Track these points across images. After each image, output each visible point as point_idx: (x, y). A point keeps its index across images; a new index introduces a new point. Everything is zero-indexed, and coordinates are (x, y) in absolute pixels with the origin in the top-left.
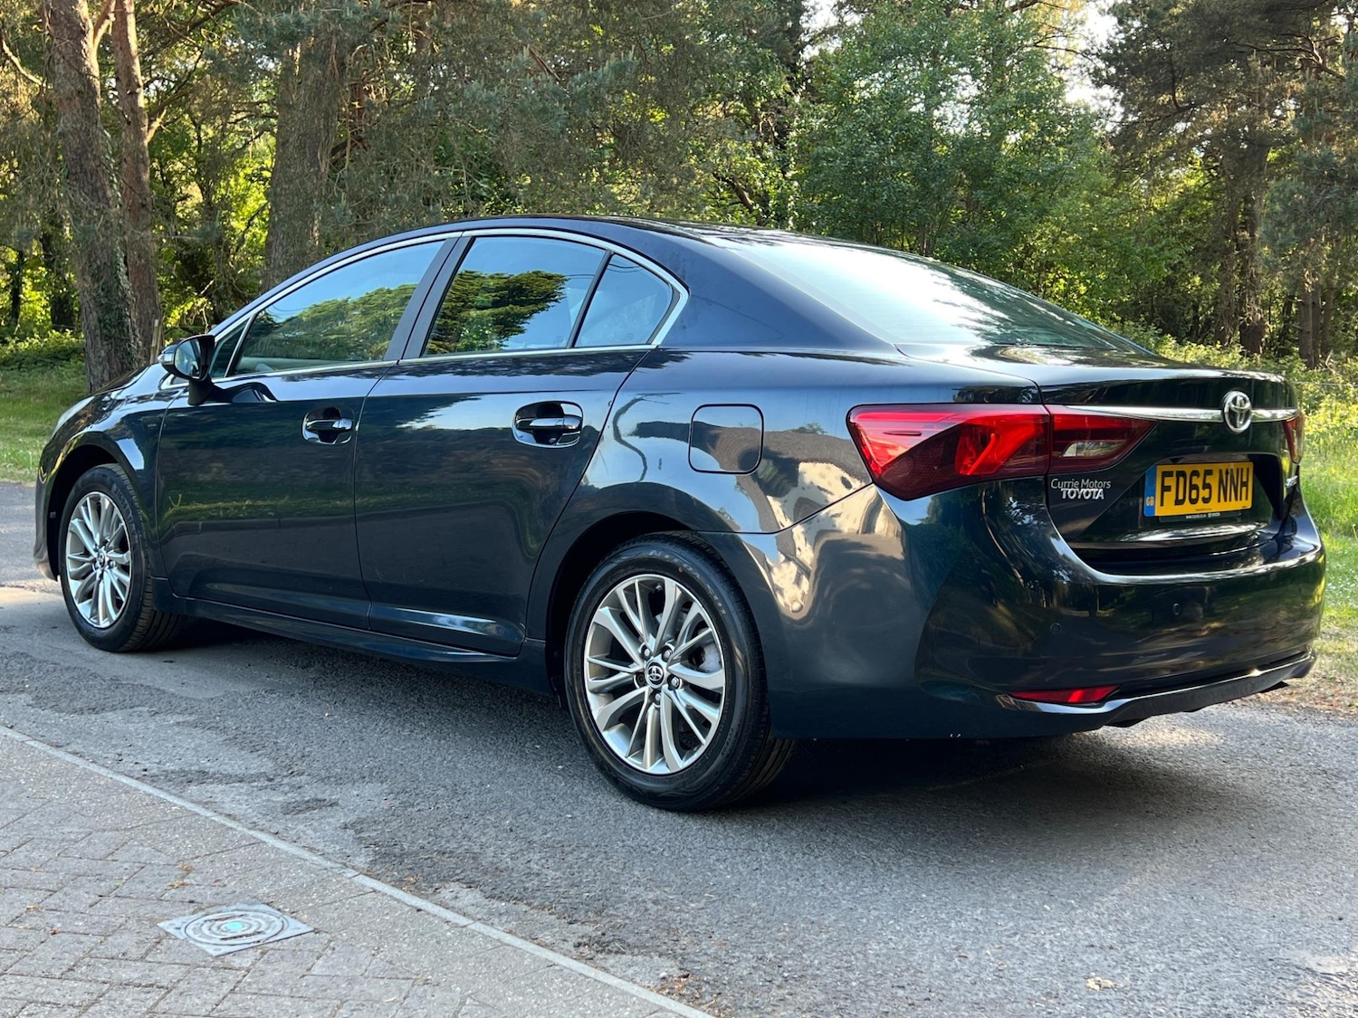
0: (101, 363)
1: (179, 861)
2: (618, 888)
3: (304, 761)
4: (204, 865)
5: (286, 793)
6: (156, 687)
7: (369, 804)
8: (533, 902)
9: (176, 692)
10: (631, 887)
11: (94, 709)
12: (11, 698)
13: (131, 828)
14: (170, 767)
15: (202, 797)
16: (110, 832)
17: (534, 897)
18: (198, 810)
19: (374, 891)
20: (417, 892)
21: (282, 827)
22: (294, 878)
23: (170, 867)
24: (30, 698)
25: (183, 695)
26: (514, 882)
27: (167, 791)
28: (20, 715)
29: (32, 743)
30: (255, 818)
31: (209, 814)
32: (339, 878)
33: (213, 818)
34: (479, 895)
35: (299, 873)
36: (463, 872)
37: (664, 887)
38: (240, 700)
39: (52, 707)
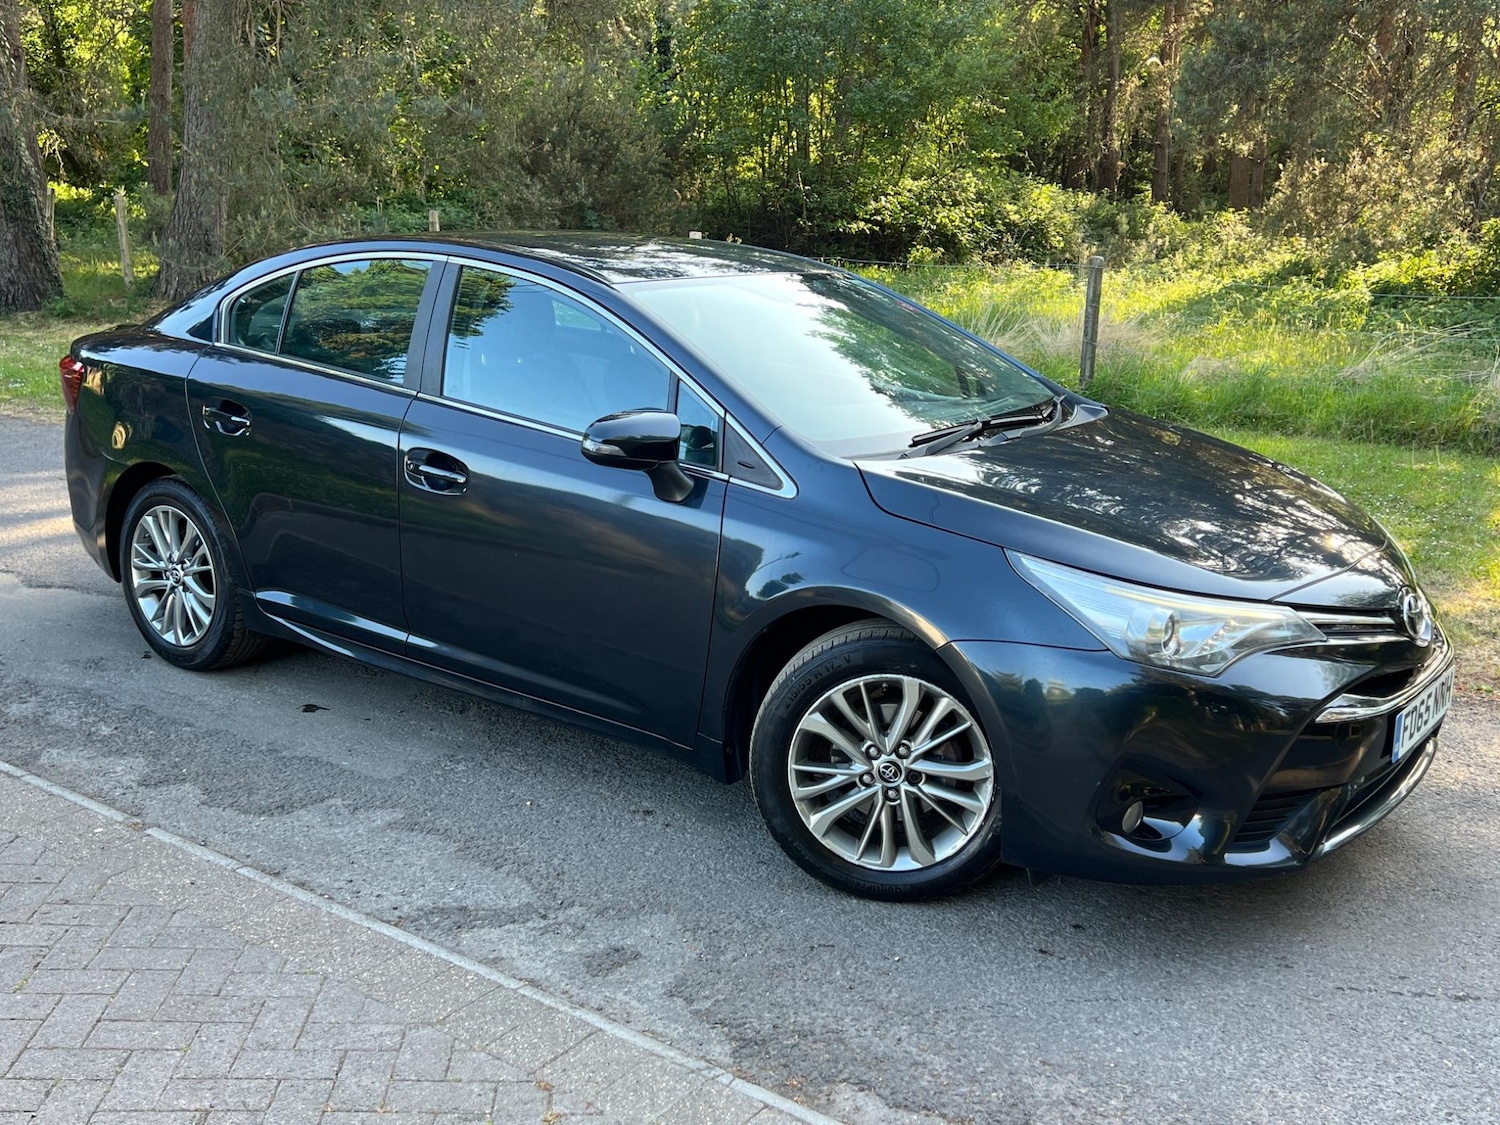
0: (7, 247)
1: (529, 1074)
2: (1020, 1080)
3: (563, 881)
4: (560, 1078)
5: (573, 938)
6: (325, 759)
7: (672, 950)
8: (946, 1112)
9: (353, 768)
10: (1032, 1077)
11: (283, 807)
12: (175, 791)
13: (444, 1019)
14: (419, 900)
15: (485, 952)
16: (424, 1028)
17: (944, 1105)
18: (496, 977)
19: (766, 1106)
20: (810, 1102)
21: (600, 997)
22: (668, 1091)
23: (525, 1086)
24: (199, 791)
25: (364, 772)
26: (907, 1079)
27: (440, 944)
28: (202, 821)
29: (244, 871)
30: (563, 985)
31: (513, 984)
32: (716, 1087)
33: (522, 991)
34: (879, 1103)
35: (668, 1081)
36: (845, 1066)
37: (1066, 1074)
38: (433, 780)
39: (231, 805)
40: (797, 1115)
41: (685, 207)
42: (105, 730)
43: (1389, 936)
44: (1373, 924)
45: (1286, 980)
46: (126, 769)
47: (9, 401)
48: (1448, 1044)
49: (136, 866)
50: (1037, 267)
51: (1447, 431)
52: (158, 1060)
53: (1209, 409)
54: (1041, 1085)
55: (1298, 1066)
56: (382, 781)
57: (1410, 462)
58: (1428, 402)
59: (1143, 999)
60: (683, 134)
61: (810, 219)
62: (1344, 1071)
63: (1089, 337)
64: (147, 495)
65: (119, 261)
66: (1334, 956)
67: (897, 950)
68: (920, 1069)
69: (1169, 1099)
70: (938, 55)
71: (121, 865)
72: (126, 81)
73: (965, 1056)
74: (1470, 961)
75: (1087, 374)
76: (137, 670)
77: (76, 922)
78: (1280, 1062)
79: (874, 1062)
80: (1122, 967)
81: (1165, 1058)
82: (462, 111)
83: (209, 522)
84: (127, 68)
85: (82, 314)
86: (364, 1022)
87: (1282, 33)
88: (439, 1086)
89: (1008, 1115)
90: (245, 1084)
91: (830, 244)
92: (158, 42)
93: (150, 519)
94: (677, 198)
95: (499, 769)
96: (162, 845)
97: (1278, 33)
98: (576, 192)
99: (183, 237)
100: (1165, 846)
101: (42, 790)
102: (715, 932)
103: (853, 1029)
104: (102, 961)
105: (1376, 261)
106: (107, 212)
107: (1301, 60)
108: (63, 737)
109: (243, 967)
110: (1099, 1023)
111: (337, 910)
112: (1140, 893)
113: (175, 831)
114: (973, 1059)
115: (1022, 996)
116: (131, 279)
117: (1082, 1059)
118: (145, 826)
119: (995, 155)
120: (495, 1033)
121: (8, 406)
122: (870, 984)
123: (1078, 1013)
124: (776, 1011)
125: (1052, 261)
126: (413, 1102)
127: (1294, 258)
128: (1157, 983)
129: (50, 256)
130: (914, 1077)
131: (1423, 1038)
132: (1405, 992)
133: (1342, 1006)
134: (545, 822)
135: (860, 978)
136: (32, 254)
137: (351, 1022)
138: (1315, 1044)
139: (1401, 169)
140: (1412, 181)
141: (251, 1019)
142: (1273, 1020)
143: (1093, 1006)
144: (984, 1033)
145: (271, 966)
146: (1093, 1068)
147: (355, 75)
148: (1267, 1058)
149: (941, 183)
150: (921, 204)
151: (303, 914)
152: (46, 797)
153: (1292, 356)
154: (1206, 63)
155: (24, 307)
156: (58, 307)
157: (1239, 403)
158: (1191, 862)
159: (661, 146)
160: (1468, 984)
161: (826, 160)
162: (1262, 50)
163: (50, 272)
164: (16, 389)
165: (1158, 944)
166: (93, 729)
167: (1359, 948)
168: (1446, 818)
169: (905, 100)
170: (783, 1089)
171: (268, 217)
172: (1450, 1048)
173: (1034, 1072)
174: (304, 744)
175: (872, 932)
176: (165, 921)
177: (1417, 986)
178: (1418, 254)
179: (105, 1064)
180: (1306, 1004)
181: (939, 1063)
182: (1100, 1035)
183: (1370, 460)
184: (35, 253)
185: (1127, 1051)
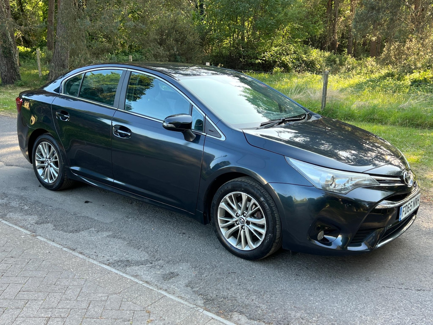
0: (4, 65)
1: (144, 308)
2: (287, 312)
3: (157, 253)
4: (153, 310)
5: (159, 269)
6: (90, 217)
7: (188, 273)
8: (264, 321)
9: (98, 219)
10: (291, 311)
11: (77, 230)
12: (45, 226)
13: (120, 292)
14: (115, 258)
15: (133, 273)
16: (114, 295)
17: (264, 319)
18: (136, 280)
19: (213, 318)
20: (226, 317)
21: (166, 286)
22: (184, 314)
23: (142, 312)
24: (53, 226)
25: (101, 221)
26: (254, 311)
27: (121, 271)
28: (53, 234)
29: (64, 249)
30: (155, 283)
31: (141, 283)
32: (198, 313)
33: (143, 285)
34: (246, 318)
35: (184, 311)
36: (236, 307)
37: (301, 310)
38: (121, 223)
39: (62, 230)
40: (221, 321)
41: (207, 55)
42: (26, 208)
43: (399, 272)
44: (395, 268)
45: (368, 284)
46: (32, 219)
47: (3, 111)
48: (414, 303)
49: (33, 247)
50: (312, 74)
51: (430, 124)
52: (36, 303)
53: (360, 117)
54: (293, 313)
55: (369, 309)
56: (106, 223)
57: (419, 133)
58: (425, 115)
59: (325, 289)
60: (206, 33)
61: (244, 59)
62: (383, 311)
63: (324, 95)
64: (40, 139)
65: (38, 70)
66: (383, 278)
67: (254, 274)
68: (258, 308)
69: (330, 318)
70: (283, 10)
71: (29, 247)
72: (41, 16)
73: (272, 305)
74: (423, 279)
75: (323, 106)
76: (37, 190)
77: (15, 263)
78: (364, 308)
79: (245, 306)
80: (320, 280)
81: (330, 306)
82: (139, 26)
83: (57, 147)
84: (42, 12)
85: (26, 85)
86: (97, 293)
87: (385, 4)
88: (117, 311)
89: (283, 322)
90: (61, 310)
91: (250, 66)
92: (50, 5)
93: (40, 146)
94: (204, 52)
95: (141, 220)
96: (41, 241)
97: (384, 4)
98: (173, 50)
99: (56, 63)
100: (330, 244)
101: (7, 225)
102: (201, 268)
103: (239, 297)
104: (22, 274)
105: (413, 73)
106: (35, 55)
107: (391, 12)
108: (14, 209)
109: (62, 276)
110: (312, 296)
111: (91, 260)
112: (327, 258)
113: (45, 237)
114: (274, 306)
115: (290, 288)
116: (41, 75)
117: (306, 306)
118: (36, 236)
119: (299, 40)
120: (135, 296)
121: (3, 113)
122: (245, 284)
123: (306, 293)
124: (217, 291)
125: (316, 72)
126: (110, 316)
127: (388, 72)
128: (330, 285)
129: (17, 68)
130: (256, 311)
131: (407, 302)
132: (403, 288)
133: (384, 292)
134: (153, 236)
135: (243, 282)
136: (12, 68)
137: (93, 293)
138: (375, 303)
139: (420, 45)
140: (423, 49)
141: (64, 291)
142: (363, 296)
143: (310, 291)
144: (278, 298)
145: (71, 276)
146: (309, 309)
147: (107, 15)
148: (360, 307)
149: (283, 48)
150: (277, 54)
151: (81, 261)
152: (8, 227)
153: (386, 101)
154: (362, 13)
155: (9, 83)
156: (19, 83)
157: (368, 115)
158: (337, 249)
159: (199, 37)
160: (422, 286)
161: (249, 41)
162: (379, 9)
163: (17, 73)
164: (6, 108)
165: (331, 273)
166: (23, 207)
167: (390, 275)
168: (420, 238)
169: (273, 23)
170: (218, 314)
171: (82, 57)
172: (414, 304)
173: (291, 310)
174: (84, 212)
175: (247, 269)
176: (40, 263)
177: (407, 286)
178: (425, 71)
179: (21, 303)
180: (373, 291)
181: (264, 307)
182: (312, 299)
183: (407, 132)
184: (12, 67)
185: (319, 304)
